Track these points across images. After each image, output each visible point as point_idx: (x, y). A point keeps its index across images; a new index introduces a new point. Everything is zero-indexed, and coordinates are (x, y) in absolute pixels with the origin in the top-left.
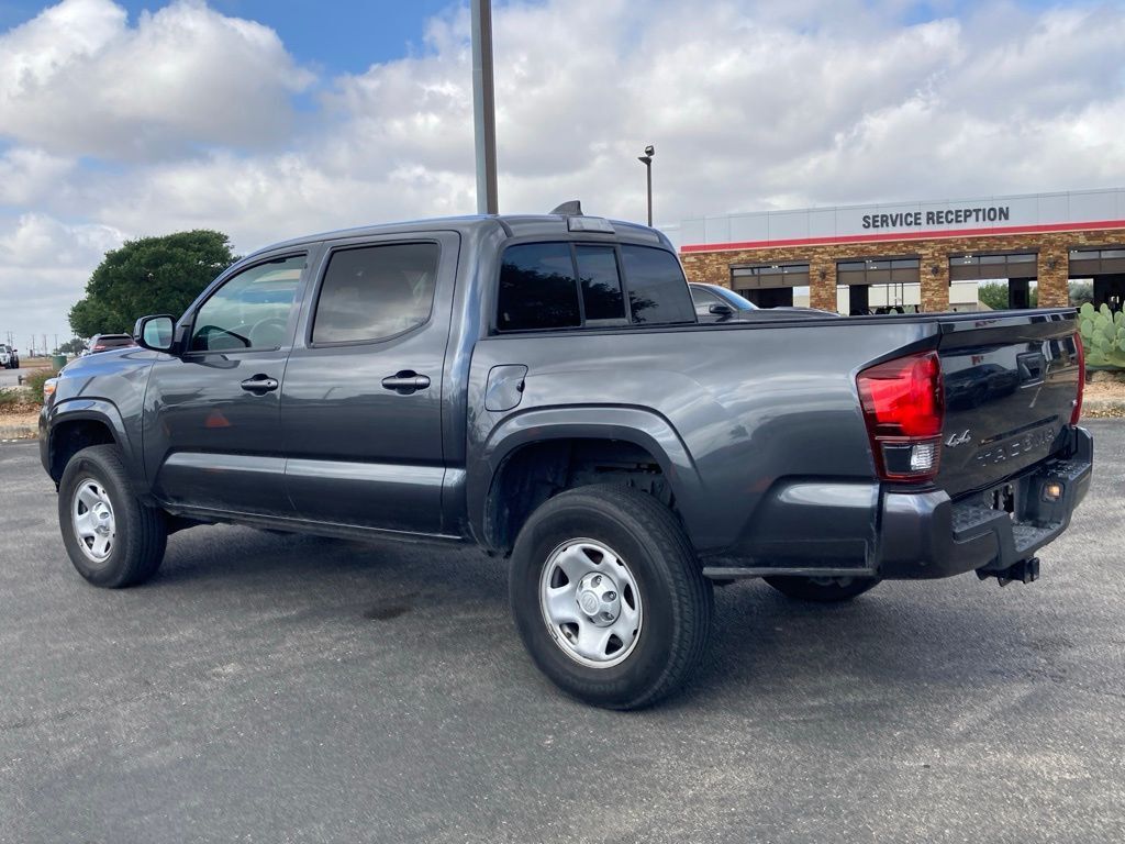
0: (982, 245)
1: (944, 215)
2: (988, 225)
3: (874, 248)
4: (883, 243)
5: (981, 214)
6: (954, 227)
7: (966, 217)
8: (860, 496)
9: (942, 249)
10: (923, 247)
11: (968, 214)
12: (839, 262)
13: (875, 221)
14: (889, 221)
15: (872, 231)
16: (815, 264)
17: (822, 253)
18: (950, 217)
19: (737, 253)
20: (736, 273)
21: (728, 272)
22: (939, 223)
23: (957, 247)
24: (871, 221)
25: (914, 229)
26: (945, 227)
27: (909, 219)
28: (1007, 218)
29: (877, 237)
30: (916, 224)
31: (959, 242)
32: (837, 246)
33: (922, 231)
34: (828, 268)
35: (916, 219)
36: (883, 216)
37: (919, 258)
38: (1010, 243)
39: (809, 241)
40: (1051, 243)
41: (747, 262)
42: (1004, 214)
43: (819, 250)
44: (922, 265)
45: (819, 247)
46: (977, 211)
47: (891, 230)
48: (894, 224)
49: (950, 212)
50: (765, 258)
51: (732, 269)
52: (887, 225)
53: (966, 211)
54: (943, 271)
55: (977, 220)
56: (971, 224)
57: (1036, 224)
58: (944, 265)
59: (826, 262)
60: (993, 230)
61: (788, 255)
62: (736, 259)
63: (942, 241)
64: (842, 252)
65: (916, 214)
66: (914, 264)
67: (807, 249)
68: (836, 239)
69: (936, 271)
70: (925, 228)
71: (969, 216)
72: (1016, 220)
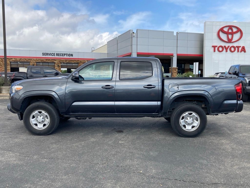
0: (68, 61)
1: (60, 54)
2: (69, 57)
3: (45, 60)
4: (47, 59)
5: (67, 55)
6: (62, 57)
7: (64, 55)
8: (235, 102)
9: (59, 61)
10: (55, 61)
11: (65, 54)
12: (37, 63)
13: (45, 54)
14: (48, 54)
15: (44, 56)
16: (32, 62)
17: (33, 60)
18: (61, 55)
19: (12, 59)
20: (12, 63)
21: (10, 63)
22: (59, 56)
23: (63, 61)
24: (44, 54)
25: (53, 57)
26: (60, 57)
27: (53, 55)
28: (72, 56)
29: (45, 58)
30: (54, 56)
31: (63, 60)
32: (36, 59)
33: (55, 57)
34: (34, 64)
35: (54, 55)
36: (47, 53)
37: (55, 63)
38: (73, 61)
39: (30, 57)
40: (81, 62)
41: (14, 61)
42: (72, 55)
43: (32, 60)
44: (55, 65)
45: (32, 59)
46: (67, 54)
47: (48, 56)
48: (49, 55)
49: (61, 54)
50: (19, 60)
51: (11, 62)
52: (48, 55)
53: (64, 54)
54: (60, 66)
55: (67, 56)
56: (65, 57)
57: (78, 58)
58: (60, 65)
59: (34, 62)
60: (70, 58)
61: (25, 60)
62: (12, 60)
63: (59, 60)
64: (37, 60)
65: (54, 53)
66: (54, 64)
67: (29, 59)
68: (36, 57)
69: (58, 66)
70: (56, 57)
71: (65, 55)
72: (74, 57)
